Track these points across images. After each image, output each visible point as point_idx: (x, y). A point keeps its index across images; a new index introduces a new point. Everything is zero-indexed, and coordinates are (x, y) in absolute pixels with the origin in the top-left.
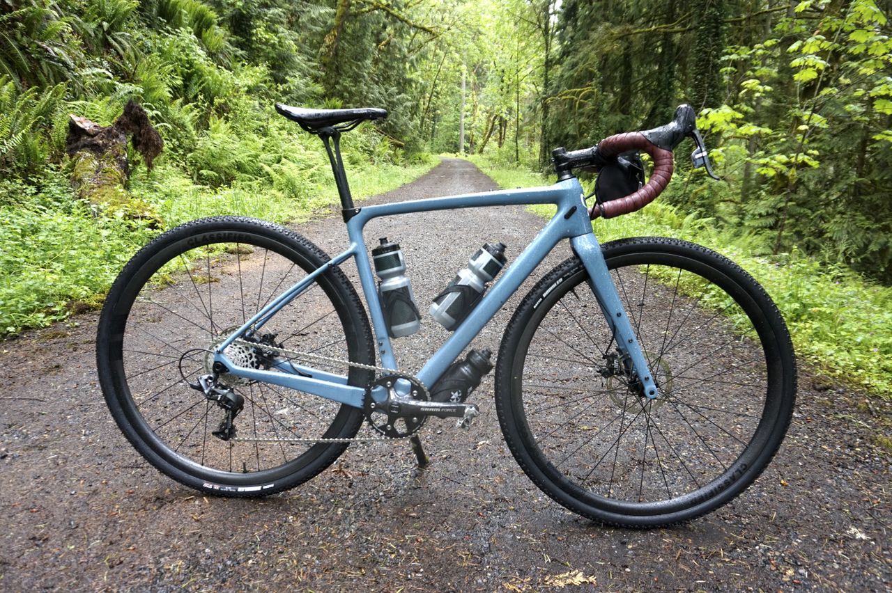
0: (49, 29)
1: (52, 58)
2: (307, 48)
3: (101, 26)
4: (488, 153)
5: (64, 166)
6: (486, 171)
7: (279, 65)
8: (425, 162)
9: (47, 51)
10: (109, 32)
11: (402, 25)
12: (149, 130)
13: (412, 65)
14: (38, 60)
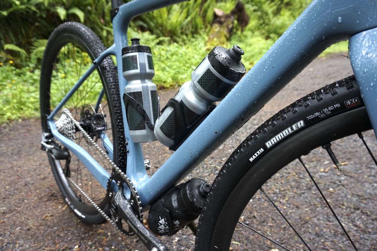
5: (207, 30)
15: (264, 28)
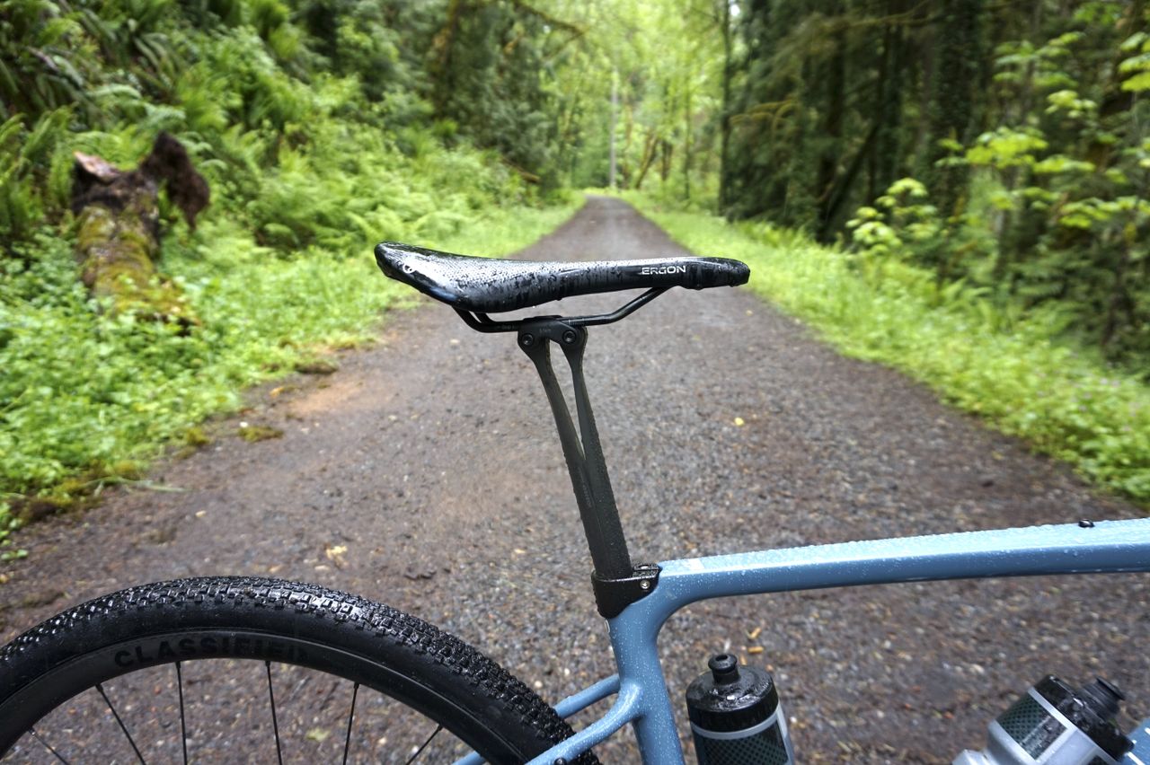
0: (48, 30)
1: (51, 72)
2: (410, 53)
3: (125, 26)
4: (647, 188)
5: (65, 229)
6: (649, 214)
7: (374, 77)
8: (565, 202)
9: (42, 61)
10: (138, 34)
11: (534, 19)
12: (190, 174)
13: (549, 74)
14: (32, 76)
15: (242, 206)
